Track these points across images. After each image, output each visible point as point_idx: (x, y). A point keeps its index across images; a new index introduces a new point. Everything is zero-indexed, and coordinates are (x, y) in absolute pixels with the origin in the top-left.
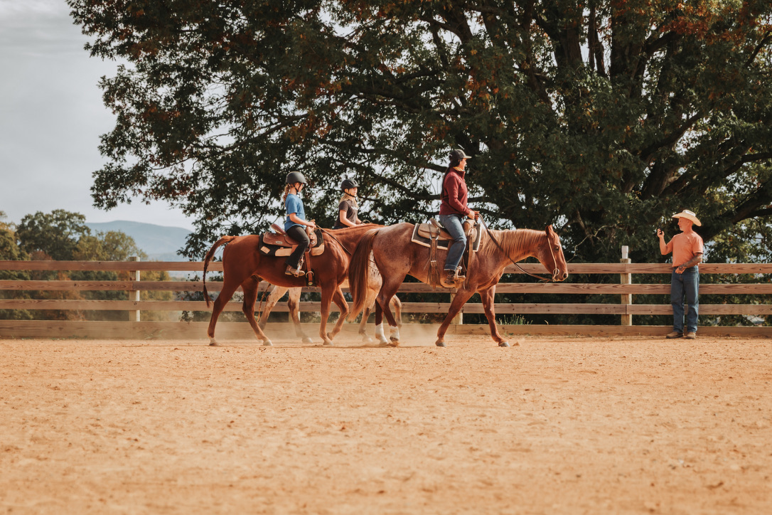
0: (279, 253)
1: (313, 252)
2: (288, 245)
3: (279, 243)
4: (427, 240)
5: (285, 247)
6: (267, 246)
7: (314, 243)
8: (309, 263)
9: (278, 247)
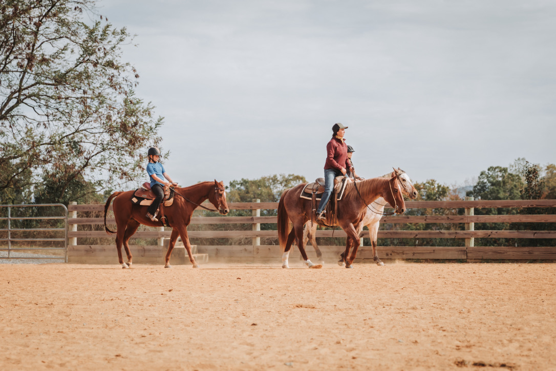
0: (143, 203)
1: (166, 204)
2: (149, 198)
3: (143, 196)
4: (310, 195)
5: (147, 199)
6: (136, 197)
7: (167, 197)
8: (162, 212)
9: (143, 199)
